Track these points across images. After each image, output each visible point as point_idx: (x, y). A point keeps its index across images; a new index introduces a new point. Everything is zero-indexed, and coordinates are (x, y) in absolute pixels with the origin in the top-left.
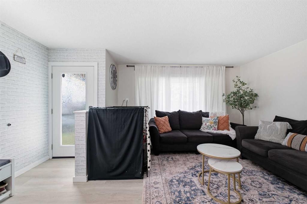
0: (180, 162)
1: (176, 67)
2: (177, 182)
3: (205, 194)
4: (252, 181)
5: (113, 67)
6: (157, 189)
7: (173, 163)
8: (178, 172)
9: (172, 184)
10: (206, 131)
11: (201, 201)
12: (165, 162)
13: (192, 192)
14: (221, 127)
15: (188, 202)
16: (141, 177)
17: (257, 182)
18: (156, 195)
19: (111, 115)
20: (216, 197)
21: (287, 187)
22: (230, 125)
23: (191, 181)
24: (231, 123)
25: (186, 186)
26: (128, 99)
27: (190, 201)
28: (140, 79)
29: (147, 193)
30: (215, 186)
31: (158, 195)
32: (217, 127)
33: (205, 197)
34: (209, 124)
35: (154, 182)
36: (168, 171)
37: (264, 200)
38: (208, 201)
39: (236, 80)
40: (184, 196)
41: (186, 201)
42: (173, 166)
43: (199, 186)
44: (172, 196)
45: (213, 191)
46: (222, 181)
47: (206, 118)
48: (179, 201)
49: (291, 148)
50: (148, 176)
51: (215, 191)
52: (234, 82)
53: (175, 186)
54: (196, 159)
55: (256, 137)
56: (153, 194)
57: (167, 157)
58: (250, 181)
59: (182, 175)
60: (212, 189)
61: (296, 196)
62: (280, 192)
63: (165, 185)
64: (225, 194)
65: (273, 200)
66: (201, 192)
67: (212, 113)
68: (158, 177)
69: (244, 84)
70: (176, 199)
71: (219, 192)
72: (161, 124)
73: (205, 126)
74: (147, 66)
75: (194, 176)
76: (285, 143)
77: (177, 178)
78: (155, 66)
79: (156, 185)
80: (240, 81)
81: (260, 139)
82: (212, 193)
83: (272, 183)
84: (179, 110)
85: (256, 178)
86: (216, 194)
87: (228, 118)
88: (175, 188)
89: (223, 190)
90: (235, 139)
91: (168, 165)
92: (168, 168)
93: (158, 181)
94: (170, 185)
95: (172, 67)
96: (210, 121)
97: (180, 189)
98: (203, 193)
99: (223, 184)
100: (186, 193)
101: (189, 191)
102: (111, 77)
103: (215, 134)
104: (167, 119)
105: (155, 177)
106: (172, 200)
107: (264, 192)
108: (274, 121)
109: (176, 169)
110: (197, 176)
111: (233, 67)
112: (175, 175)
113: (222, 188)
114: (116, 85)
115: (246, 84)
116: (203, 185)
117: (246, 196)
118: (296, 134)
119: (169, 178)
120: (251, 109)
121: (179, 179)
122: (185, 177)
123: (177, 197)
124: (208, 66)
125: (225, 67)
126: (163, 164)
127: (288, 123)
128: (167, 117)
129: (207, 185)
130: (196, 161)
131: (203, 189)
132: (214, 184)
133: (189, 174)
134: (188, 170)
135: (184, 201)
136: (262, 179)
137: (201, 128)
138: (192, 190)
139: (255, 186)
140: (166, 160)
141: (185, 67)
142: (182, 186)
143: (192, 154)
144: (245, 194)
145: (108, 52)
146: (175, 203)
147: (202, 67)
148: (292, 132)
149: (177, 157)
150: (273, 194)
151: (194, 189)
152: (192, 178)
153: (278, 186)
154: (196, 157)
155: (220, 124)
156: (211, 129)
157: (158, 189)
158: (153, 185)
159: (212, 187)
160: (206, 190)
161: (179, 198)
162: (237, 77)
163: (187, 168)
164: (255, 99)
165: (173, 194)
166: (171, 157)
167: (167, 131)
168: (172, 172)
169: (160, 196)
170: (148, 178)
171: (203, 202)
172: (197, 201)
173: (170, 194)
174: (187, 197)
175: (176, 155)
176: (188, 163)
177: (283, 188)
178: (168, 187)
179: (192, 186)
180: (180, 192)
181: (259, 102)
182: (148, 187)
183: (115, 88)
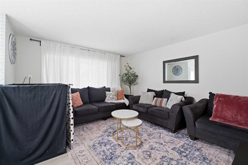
0: (94, 129)
1: (85, 50)
2: (99, 145)
3: (121, 146)
4: (142, 129)
5: (13, 37)
6: (84, 156)
7: (89, 131)
8: (96, 137)
9: (95, 148)
10: (110, 101)
11: (120, 151)
12: (82, 133)
13: (113, 148)
14: (119, 98)
15: (112, 156)
16: (65, 152)
17: (144, 129)
18: (86, 161)
19: (27, 94)
20: (128, 145)
21: (157, 127)
22: (124, 96)
23: (108, 140)
24: (125, 95)
25: (107, 145)
26: (31, 76)
27: (113, 154)
28: (47, 56)
29: (77, 163)
30: (125, 138)
31: (87, 160)
32: (116, 98)
33: (122, 147)
34: (112, 96)
35: (80, 152)
36: (88, 139)
37: (151, 137)
38: (124, 149)
39: (127, 66)
40: (108, 153)
41: (111, 156)
42: (90, 134)
43: (115, 142)
44: (99, 156)
45: (125, 142)
46: (127, 134)
47: (109, 92)
48: (106, 158)
49: (156, 106)
50: (71, 149)
51: (126, 142)
52: (125, 66)
53: (98, 148)
54: (106, 124)
55: (140, 102)
56: (82, 162)
57: (81, 128)
58: (141, 129)
59: (100, 139)
60: (124, 141)
61: (161, 131)
62: (155, 131)
63: (90, 150)
64: (132, 141)
65: (154, 136)
66: (118, 145)
67: (112, 88)
68: (81, 146)
69: (131, 68)
70: (103, 157)
71: (128, 142)
72: (74, 100)
73: (108, 98)
74: (56, 44)
75: (109, 136)
76: (153, 104)
77: (97, 142)
78: (65, 46)
79: (82, 153)
80: (129, 67)
81: (142, 103)
82: (125, 144)
83: (151, 127)
84: (89, 87)
85: (143, 127)
86: (127, 144)
87: (123, 91)
88: (99, 149)
89: (130, 139)
90: (129, 105)
91: (85, 134)
92: (87, 136)
93: (83, 149)
94: (94, 149)
95: (82, 49)
96: (112, 94)
97: (103, 149)
98: (119, 146)
99: (128, 136)
100: (108, 150)
101: (110, 148)
102: (11, 49)
103: (116, 103)
104: (79, 95)
105: (78, 147)
106: (100, 159)
107: (149, 133)
108: (147, 92)
109: (93, 135)
110: (111, 136)
111: (124, 56)
112: (95, 140)
113: (129, 138)
114: (15, 59)
115: (132, 69)
116: (117, 141)
117: (142, 138)
118: (158, 98)
119: (91, 144)
120: (135, 85)
121: (99, 142)
122: (103, 139)
123: (103, 155)
124: (109, 53)
125: (120, 55)
126: (80, 135)
127: (154, 93)
128: (78, 92)
129: (120, 140)
130: (106, 125)
131: (118, 143)
132: (124, 138)
133: (105, 136)
134: (103, 134)
135: (109, 157)
136: (146, 126)
137: (106, 100)
138: (112, 147)
139: (144, 132)
140: (82, 130)
141: (92, 51)
142: (104, 146)
143: (102, 121)
144: (141, 138)
145: (8, 18)
146: (103, 160)
147: (105, 53)
148: (156, 97)
149: (91, 125)
150: (153, 133)
151: (113, 146)
152: (108, 138)
153: (153, 128)
154: (105, 123)
155: (118, 96)
156: (113, 100)
157: (86, 156)
158: (80, 154)
159: (123, 140)
160: (120, 143)
161: (105, 156)
162: (127, 63)
163: (102, 132)
164: (136, 79)
165: (99, 155)
166: (86, 127)
167: (79, 105)
168: (91, 138)
169: (90, 160)
170: (72, 150)
171: (122, 151)
172: (118, 152)
173: (97, 155)
174: (111, 152)
175: (89, 125)
176: (101, 128)
177: (155, 129)
178: (94, 151)
179: (110, 144)
180: (104, 151)
181: (139, 80)
182: (75, 158)
183: (15, 63)
